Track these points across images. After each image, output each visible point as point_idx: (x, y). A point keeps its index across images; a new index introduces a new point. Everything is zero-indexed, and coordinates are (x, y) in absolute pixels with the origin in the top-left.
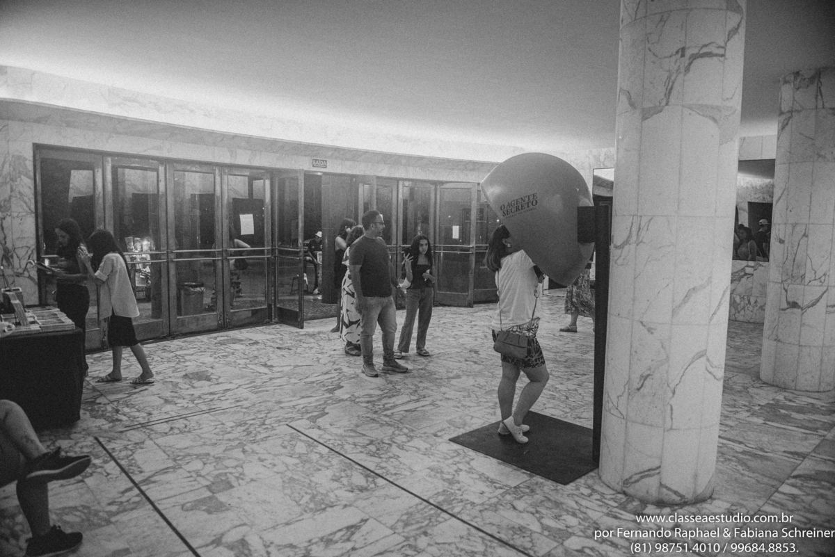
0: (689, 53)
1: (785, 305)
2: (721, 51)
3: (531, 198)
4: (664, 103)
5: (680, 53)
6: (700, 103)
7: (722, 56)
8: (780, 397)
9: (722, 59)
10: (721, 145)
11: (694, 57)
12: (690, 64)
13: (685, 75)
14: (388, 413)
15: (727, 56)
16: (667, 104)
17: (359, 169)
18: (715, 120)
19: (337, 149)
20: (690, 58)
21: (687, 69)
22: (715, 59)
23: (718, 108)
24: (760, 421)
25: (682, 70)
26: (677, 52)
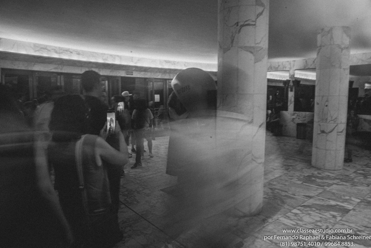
0: (240, 24)
1: (319, 132)
2: (254, 23)
3: (187, 87)
4: (231, 46)
5: (236, 24)
6: (245, 45)
7: (255, 25)
8: (316, 173)
9: (254, 26)
10: (255, 63)
11: (243, 26)
12: (240, 29)
13: (238, 34)
14: (140, 179)
15: (257, 25)
16: (232, 46)
17: (148, 75)
18: (251, 52)
19: (136, 67)
20: (240, 26)
21: (239, 31)
22: (251, 27)
23: (253, 48)
24: (300, 182)
25: (237, 32)
26: (235, 24)
